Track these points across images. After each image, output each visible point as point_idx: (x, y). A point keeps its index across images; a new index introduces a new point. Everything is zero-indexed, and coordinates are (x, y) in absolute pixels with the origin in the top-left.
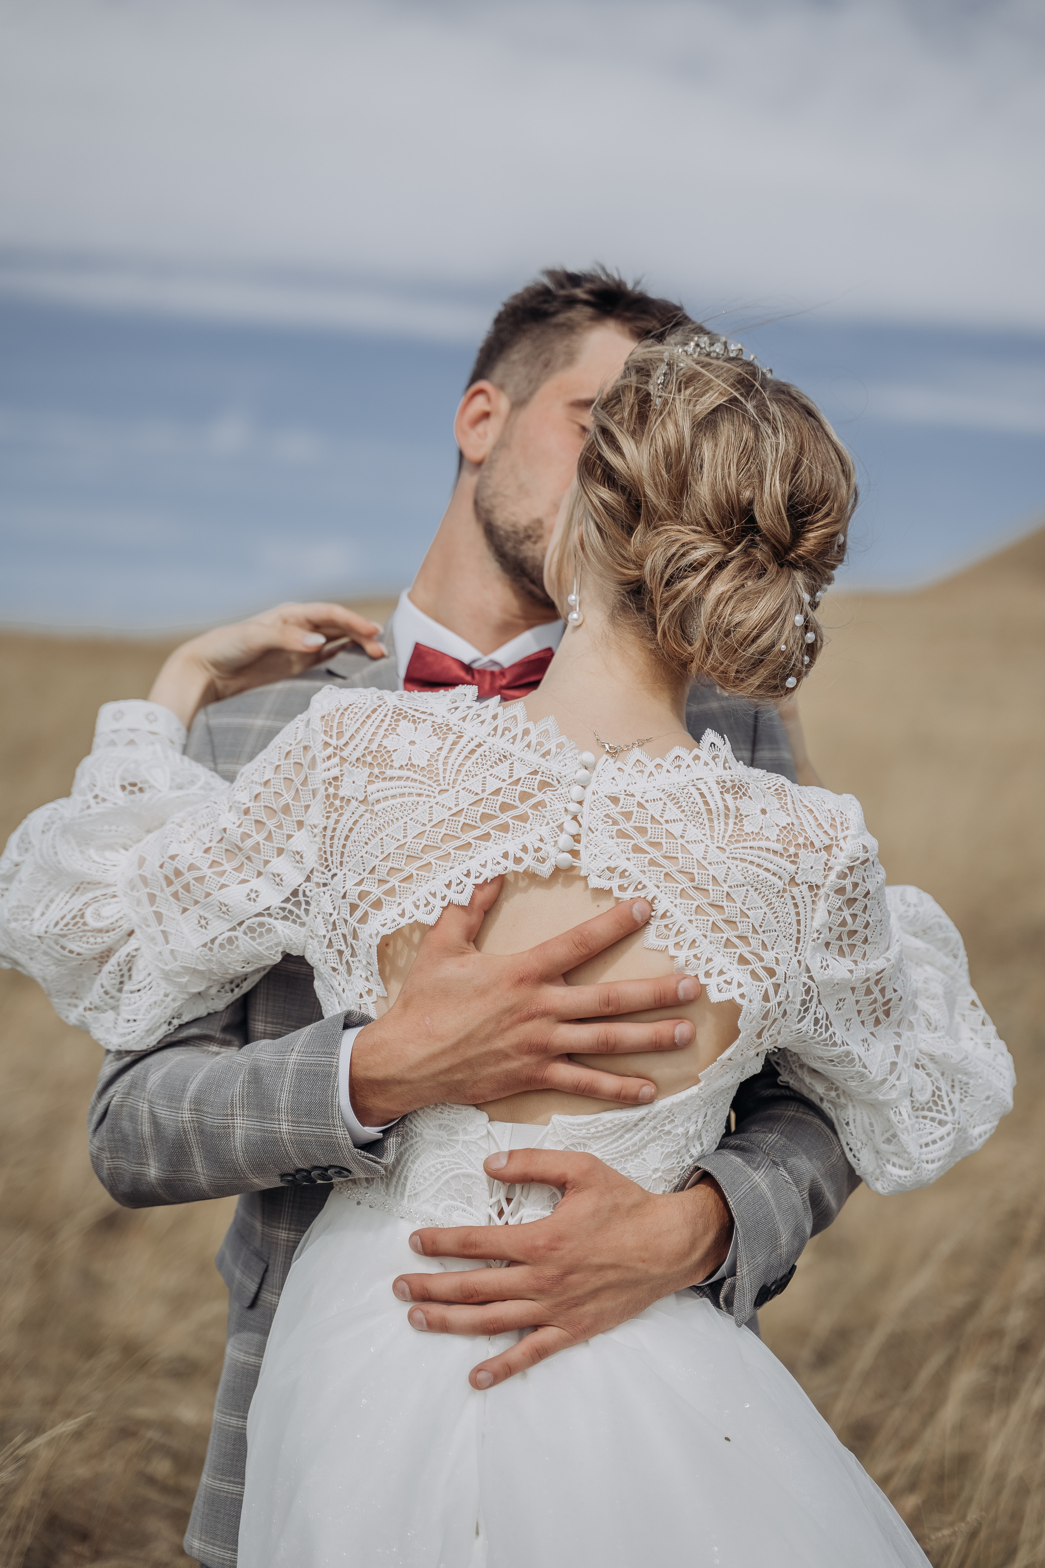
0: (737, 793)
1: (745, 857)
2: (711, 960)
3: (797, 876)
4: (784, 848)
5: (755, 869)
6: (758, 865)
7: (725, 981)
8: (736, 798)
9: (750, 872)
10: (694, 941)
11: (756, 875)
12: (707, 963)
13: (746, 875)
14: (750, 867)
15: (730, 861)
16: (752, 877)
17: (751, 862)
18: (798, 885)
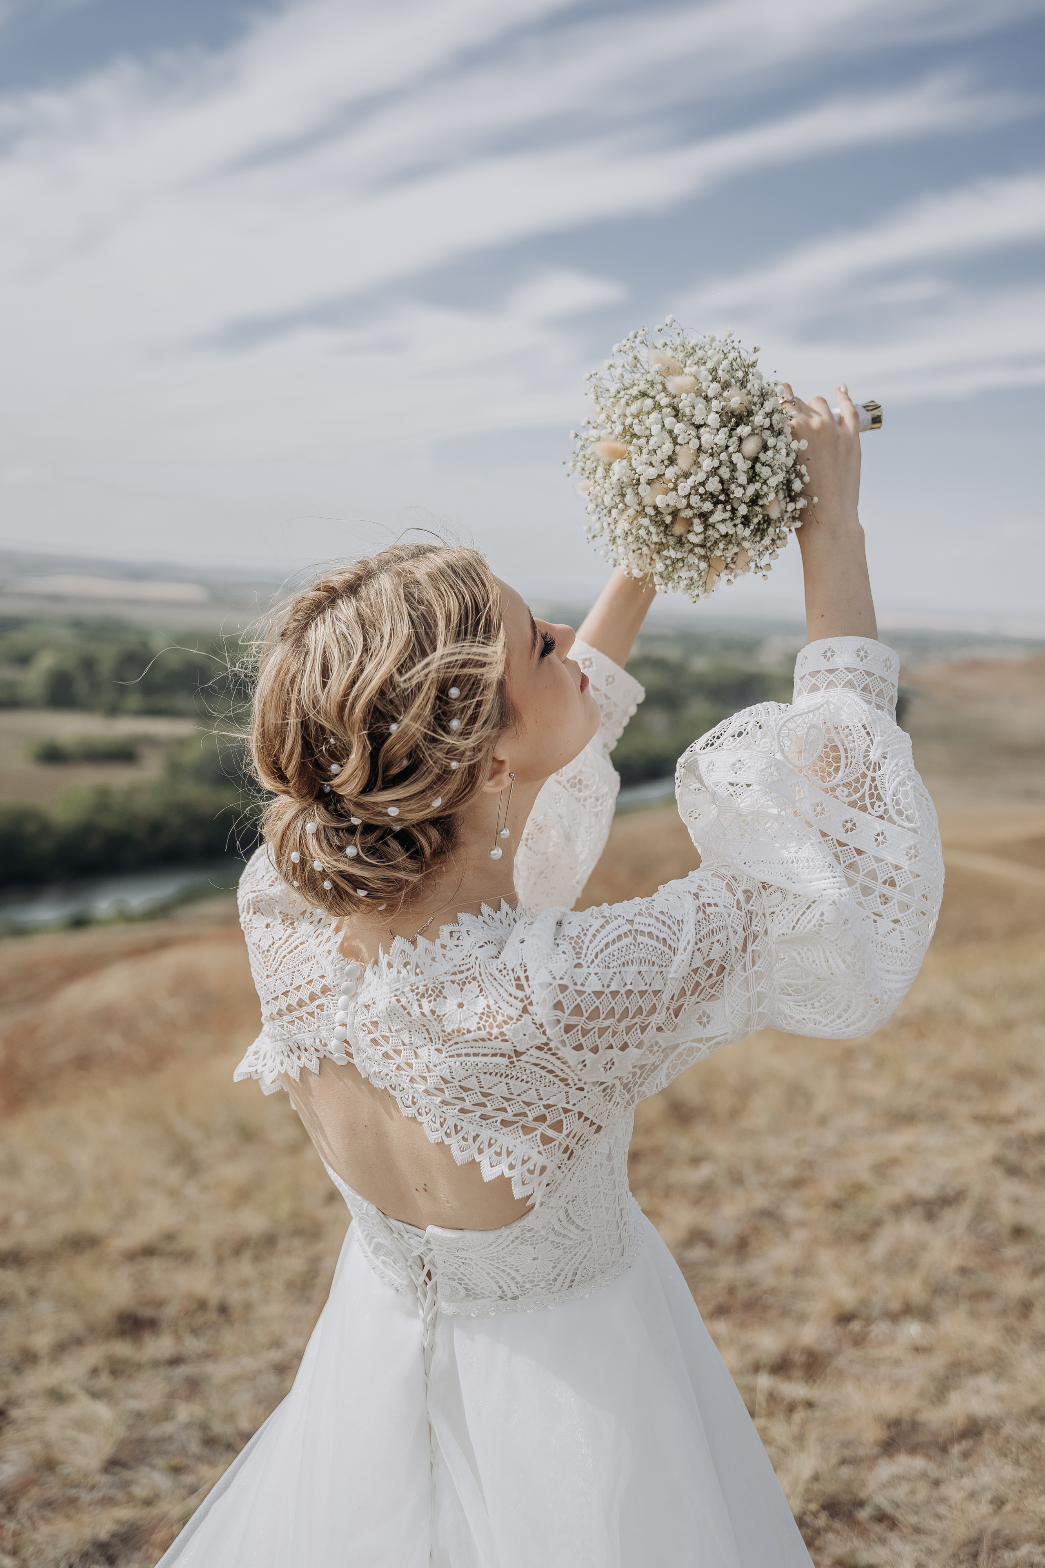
0: (431, 995)
1: (459, 1051)
2: (478, 1136)
3: (517, 1049)
4: (488, 1033)
5: (472, 1059)
6: (475, 1055)
7: (496, 1153)
8: (430, 1002)
9: (469, 1064)
10: (456, 1126)
11: (474, 1064)
12: (474, 1141)
13: (466, 1068)
14: (467, 1059)
15: (448, 1059)
16: (472, 1068)
17: (467, 1055)
18: (525, 1053)
